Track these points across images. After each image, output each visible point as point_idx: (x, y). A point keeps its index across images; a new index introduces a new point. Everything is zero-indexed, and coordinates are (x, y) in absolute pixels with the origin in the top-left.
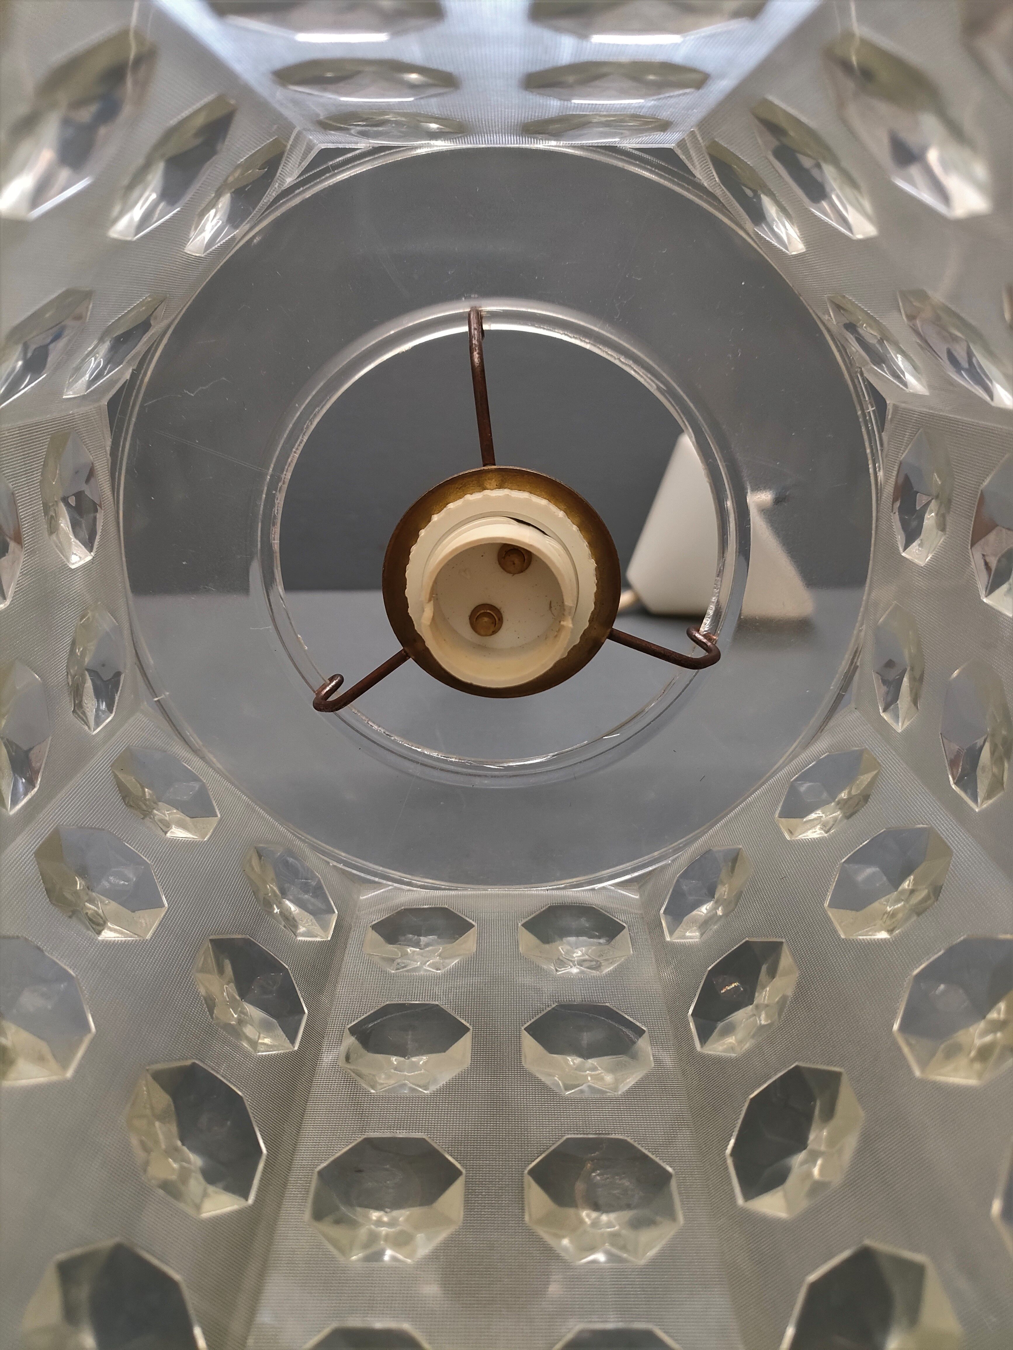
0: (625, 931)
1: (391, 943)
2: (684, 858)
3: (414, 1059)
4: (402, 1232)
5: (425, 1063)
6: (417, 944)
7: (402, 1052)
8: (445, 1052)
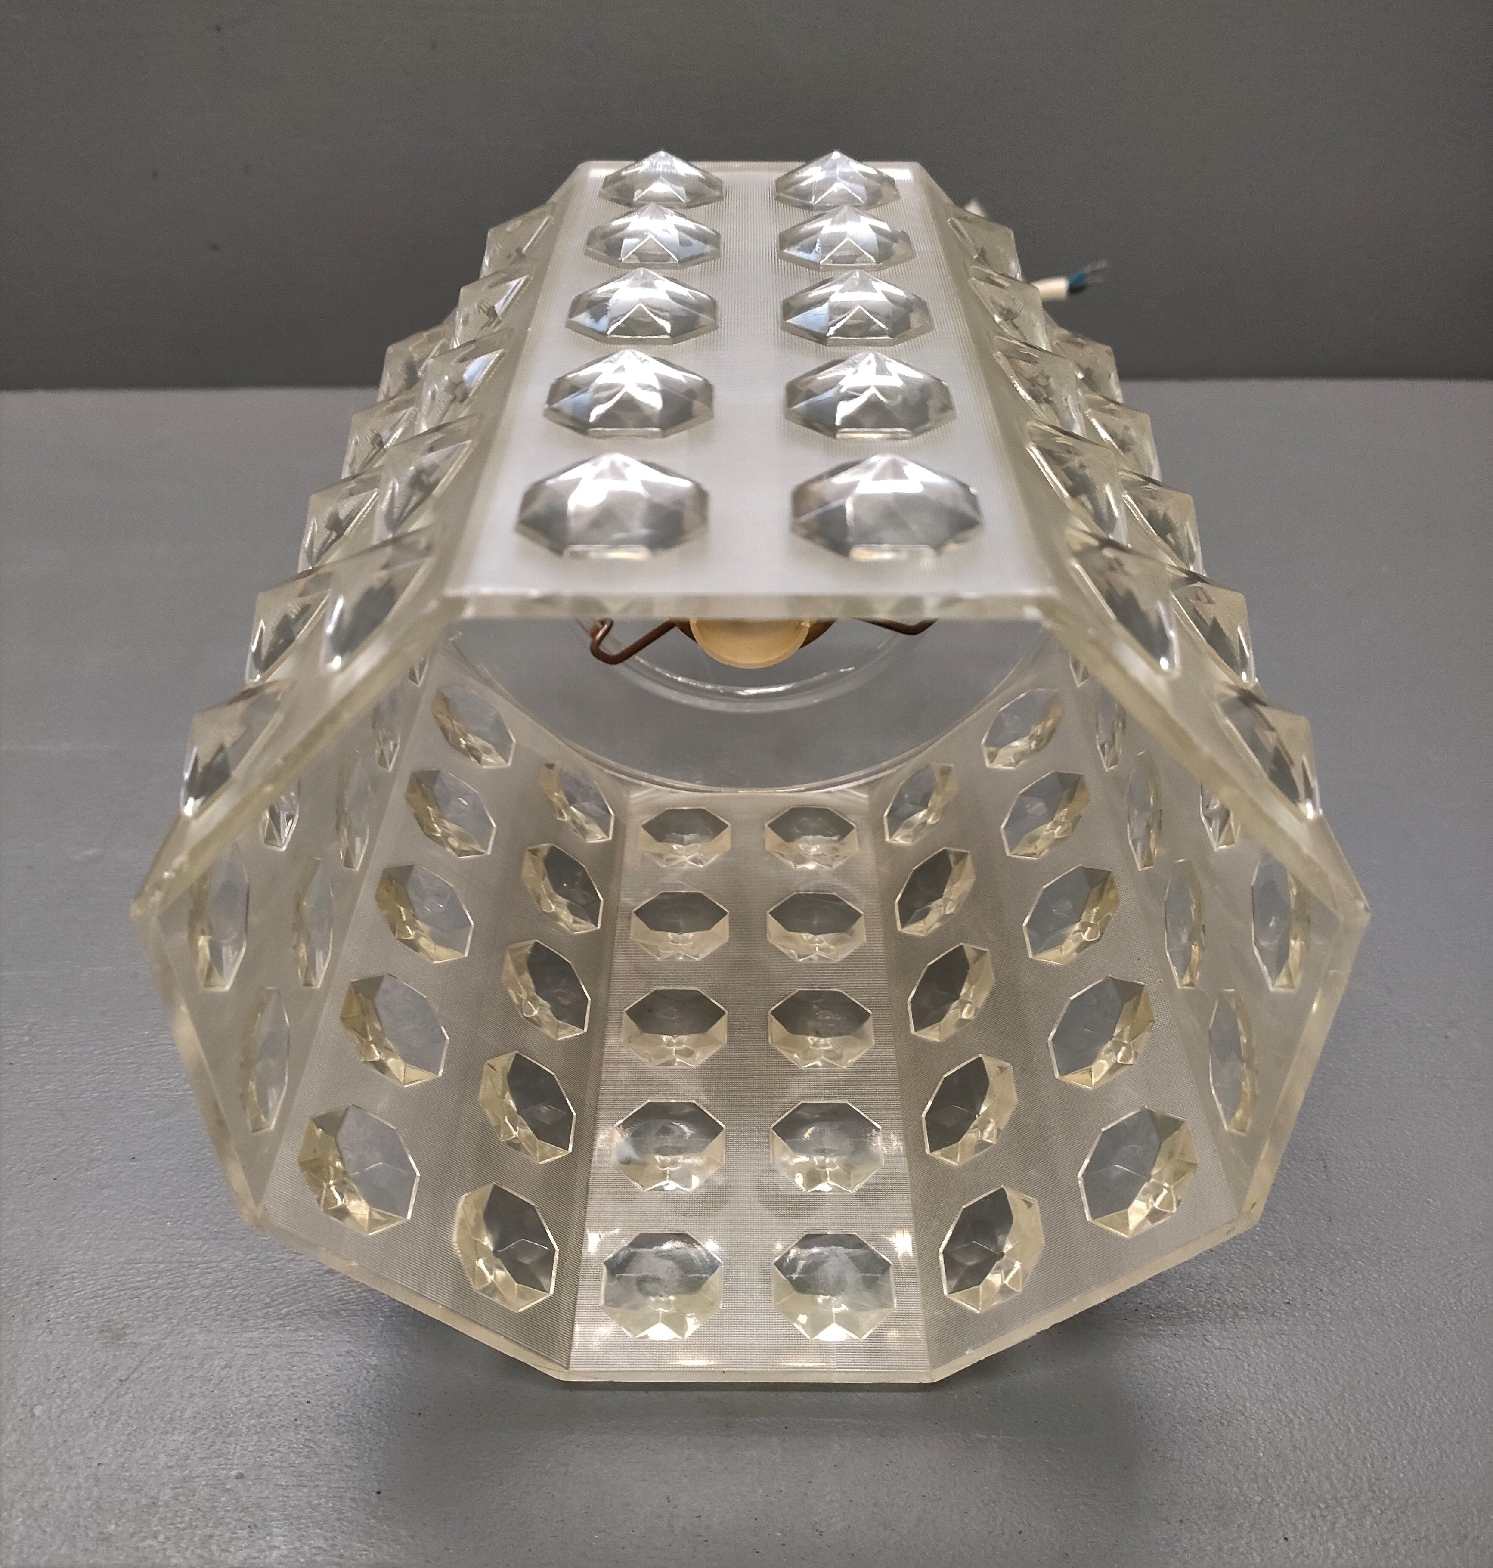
0: (854, 832)
1: (659, 841)
2: (908, 768)
3: (685, 935)
4: (686, 1049)
5: (693, 938)
6: (681, 842)
7: (677, 930)
8: (708, 929)
